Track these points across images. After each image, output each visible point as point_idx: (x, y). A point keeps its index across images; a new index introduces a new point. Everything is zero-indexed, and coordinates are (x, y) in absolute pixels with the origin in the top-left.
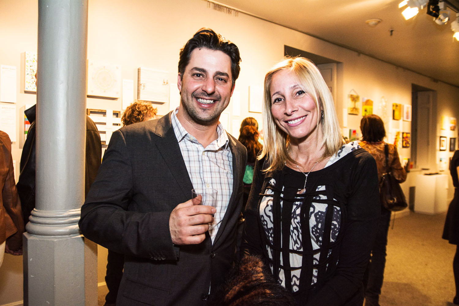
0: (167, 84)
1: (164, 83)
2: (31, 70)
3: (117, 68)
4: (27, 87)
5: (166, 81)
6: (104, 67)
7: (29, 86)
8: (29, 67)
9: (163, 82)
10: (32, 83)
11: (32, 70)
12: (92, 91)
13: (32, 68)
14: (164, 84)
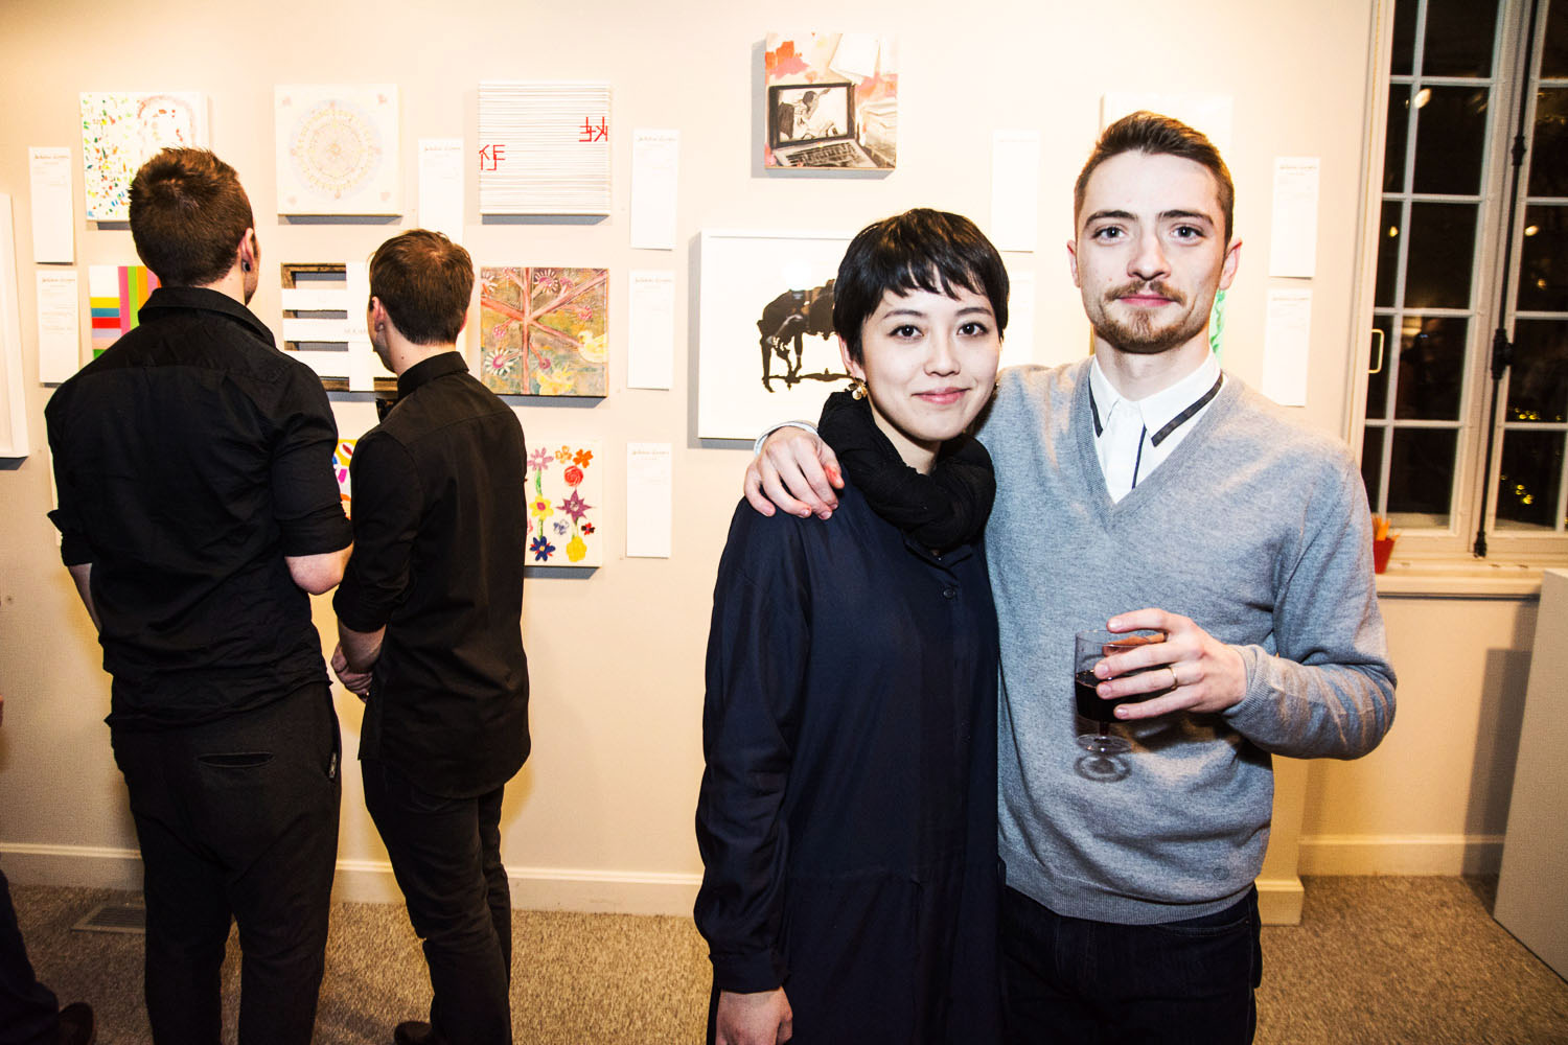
0: (603, 136)
1: (590, 132)
2: (98, 151)
3: (382, 100)
4: (92, 210)
5: (595, 123)
6: (332, 104)
7: (97, 206)
8: (93, 142)
9: (585, 130)
10: (104, 194)
11: (102, 152)
12: (292, 201)
13: (99, 145)
14: (587, 136)
